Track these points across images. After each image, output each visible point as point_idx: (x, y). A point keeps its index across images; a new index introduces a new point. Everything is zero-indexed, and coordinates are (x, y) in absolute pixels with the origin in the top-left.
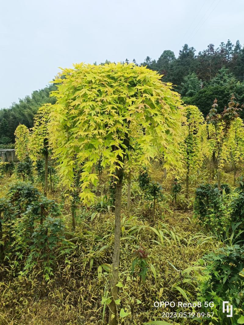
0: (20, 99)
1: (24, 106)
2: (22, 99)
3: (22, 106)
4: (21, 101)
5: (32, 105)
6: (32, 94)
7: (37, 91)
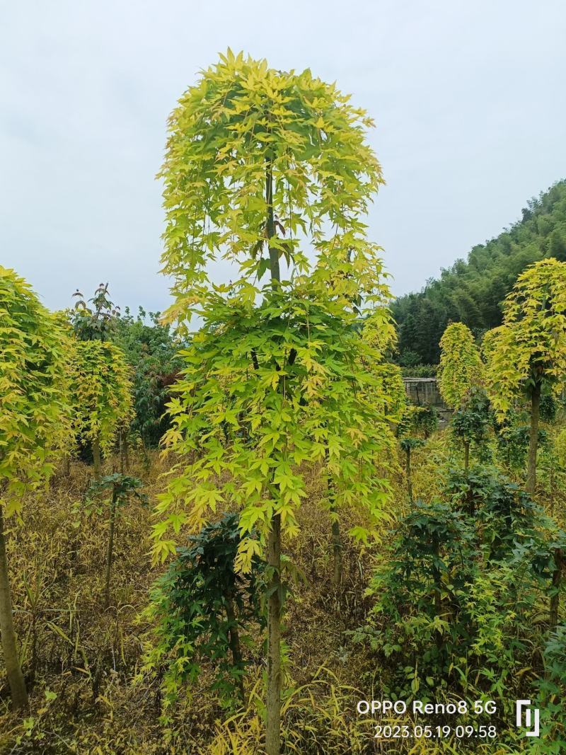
0: (444, 270)
1: (452, 284)
2: (447, 269)
3: (445, 284)
4: (445, 274)
5: (469, 277)
6: (470, 255)
7: (481, 246)
